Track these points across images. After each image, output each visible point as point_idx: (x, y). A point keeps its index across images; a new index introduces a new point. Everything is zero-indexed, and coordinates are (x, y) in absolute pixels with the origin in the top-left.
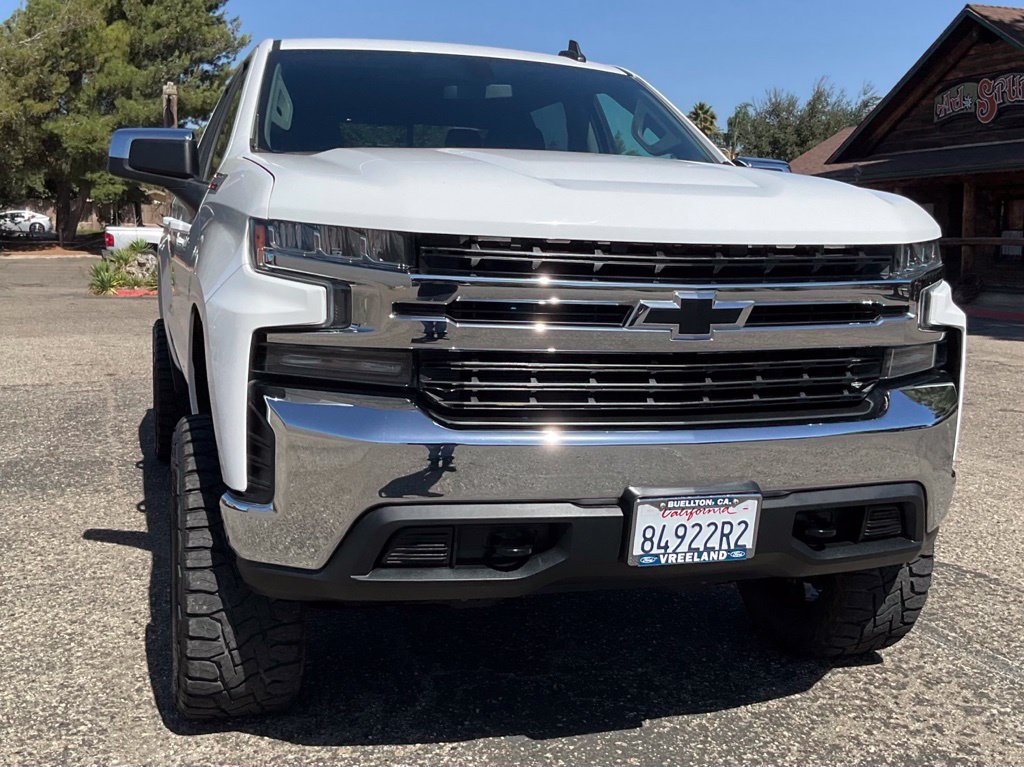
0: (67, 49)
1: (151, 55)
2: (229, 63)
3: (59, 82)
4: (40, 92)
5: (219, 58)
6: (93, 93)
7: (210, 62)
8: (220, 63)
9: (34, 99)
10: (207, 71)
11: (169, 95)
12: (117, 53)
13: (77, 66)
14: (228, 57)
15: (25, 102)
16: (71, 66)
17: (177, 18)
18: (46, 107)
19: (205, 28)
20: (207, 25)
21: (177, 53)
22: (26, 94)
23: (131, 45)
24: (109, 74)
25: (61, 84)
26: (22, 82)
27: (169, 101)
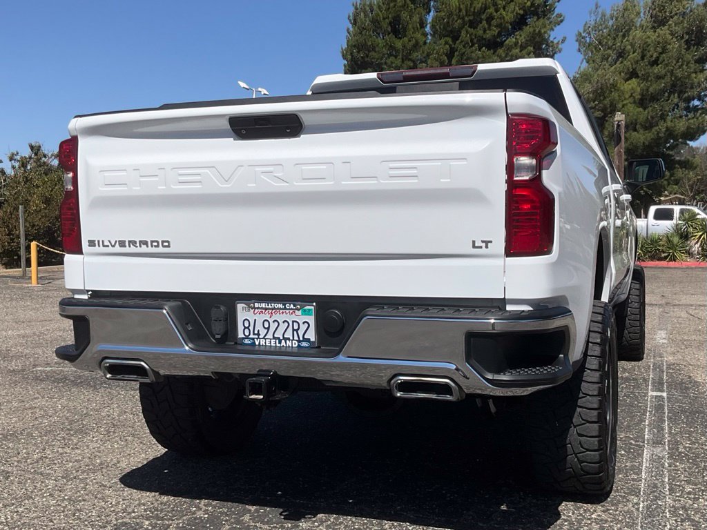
0: (597, 102)
1: (654, 98)
7: (699, 100)
10: (697, 106)
11: (619, 122)
12: (631, 100)
13: (604, 113)
16: (599, 113)
17: (672, 70)
19: (694, 75)
20: (696, 73)
21: (667, 95)
27: (618, 126)
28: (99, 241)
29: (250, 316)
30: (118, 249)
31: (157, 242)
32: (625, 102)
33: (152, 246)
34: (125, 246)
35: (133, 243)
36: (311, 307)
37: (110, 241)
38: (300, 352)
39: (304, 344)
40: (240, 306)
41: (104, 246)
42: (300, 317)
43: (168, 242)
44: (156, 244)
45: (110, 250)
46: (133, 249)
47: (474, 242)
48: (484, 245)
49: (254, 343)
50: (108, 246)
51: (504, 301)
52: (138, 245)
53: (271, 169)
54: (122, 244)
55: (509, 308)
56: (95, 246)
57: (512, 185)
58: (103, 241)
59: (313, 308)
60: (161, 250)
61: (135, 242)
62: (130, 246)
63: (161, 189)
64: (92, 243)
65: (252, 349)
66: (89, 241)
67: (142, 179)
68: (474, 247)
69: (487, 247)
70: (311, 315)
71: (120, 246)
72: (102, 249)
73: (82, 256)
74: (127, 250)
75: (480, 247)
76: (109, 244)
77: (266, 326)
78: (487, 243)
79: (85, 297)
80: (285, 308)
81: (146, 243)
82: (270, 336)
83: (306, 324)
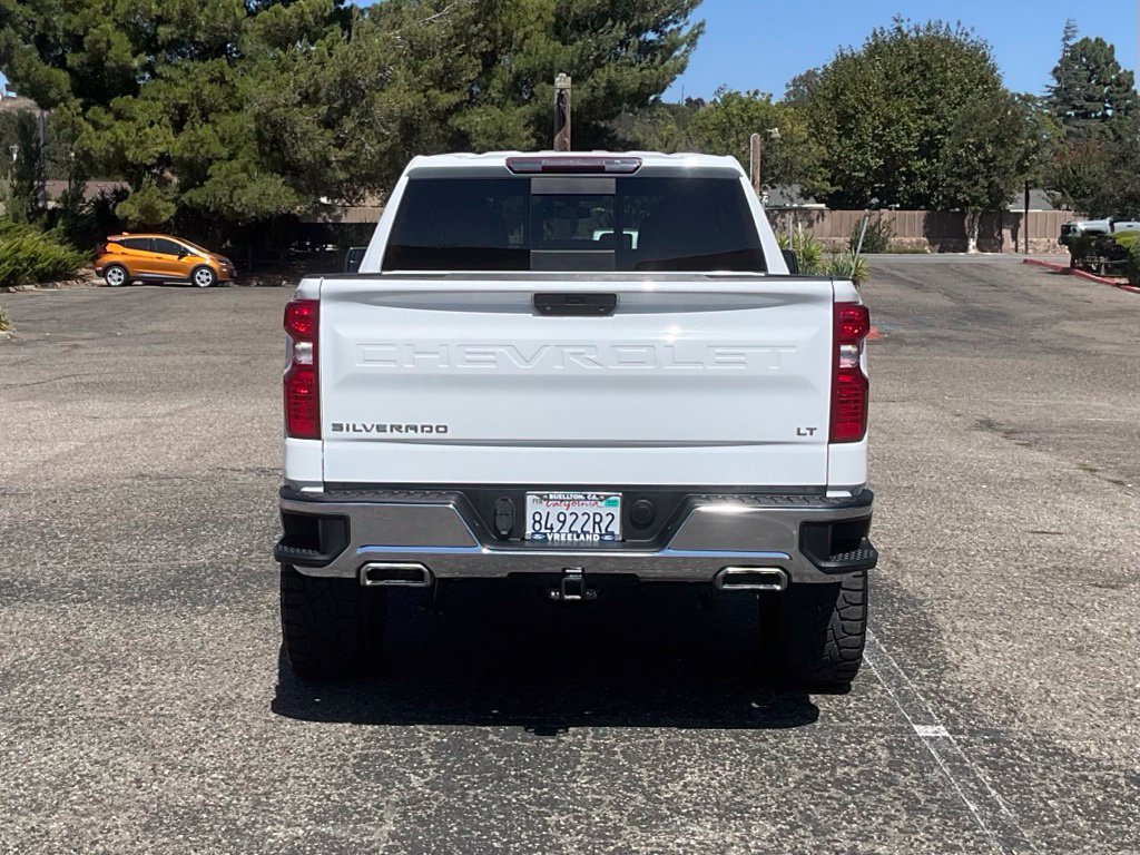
0: (481, 25)
1: (580, 26)
2: (679, 29)
3: (470, 66)
4: (445, 81)
5: (667, 24)
6: (508, 78)
7: (655, 30)
8: (668, 29)
9: (441, 89)
11: (561, 90)
12: (540, 26)
13: (492, 46)
14: (676, 22)
15: (428, 93)
16: (484, 46)
18: (453, 98)
21: (610, 23)
22: (431, 83)
23: (558, 16)
24: (529, 54)
25: (471, 69)
26: (425, 68)
27: (561, 96)
28: (348, 425)
29: (543, 508)
30: (375, 434)
31: (431, 427)
32: (528, 29)
33: (423, 431)
34: (385, 431)
35: (399, 428)
36: (617, 497)
37: (365, 426)
38: (603, 545)
39: (607, 538)
40: (530, 498)
41: (354, 430)
42: (603, 509)
43: (446, 427)
44: (428, 429)
45: (364, 434)
46: (396, 434)
47: (799, 430)
48: (808, 432)
49: (546, 538)
50: (361, 431)
51: (825, 488)
52: (403, 429)
53: (582, 350)
54: (381, 428)
55: (830, 494)
56: (342, 429)
57: (837, 372)
58: (354, 426)
59: (618, 498)
60: (434, 435)
61: (400, 427)
62: (392, 431)
63: (443, 368)
64: (338, 427)
65: (544, 544)
66: (334, 425)
67: (416, 356)
68: (799, 434)
69: (811, 434)
70: (616, 506)
71: (378, 431)
72: (352, 434)
73: (320, 442)
74: (387, 435)
75: (804, 434)
76: (362, 428)
77: (562, 518)
78: (811, 430)
79: (321, 490)
80: (586, 499)
81: (415, 428)
82: (566, 529)
83: (611, 515)
